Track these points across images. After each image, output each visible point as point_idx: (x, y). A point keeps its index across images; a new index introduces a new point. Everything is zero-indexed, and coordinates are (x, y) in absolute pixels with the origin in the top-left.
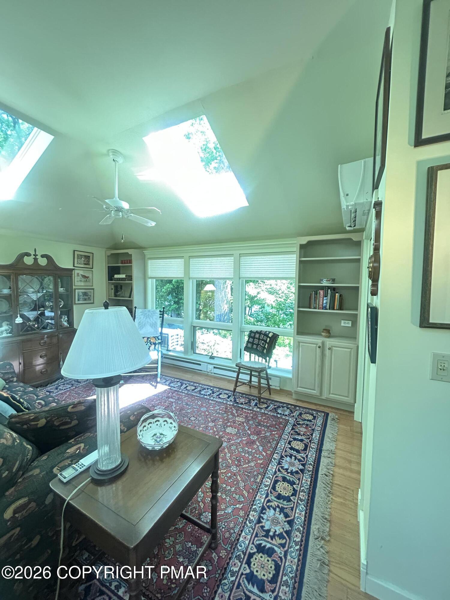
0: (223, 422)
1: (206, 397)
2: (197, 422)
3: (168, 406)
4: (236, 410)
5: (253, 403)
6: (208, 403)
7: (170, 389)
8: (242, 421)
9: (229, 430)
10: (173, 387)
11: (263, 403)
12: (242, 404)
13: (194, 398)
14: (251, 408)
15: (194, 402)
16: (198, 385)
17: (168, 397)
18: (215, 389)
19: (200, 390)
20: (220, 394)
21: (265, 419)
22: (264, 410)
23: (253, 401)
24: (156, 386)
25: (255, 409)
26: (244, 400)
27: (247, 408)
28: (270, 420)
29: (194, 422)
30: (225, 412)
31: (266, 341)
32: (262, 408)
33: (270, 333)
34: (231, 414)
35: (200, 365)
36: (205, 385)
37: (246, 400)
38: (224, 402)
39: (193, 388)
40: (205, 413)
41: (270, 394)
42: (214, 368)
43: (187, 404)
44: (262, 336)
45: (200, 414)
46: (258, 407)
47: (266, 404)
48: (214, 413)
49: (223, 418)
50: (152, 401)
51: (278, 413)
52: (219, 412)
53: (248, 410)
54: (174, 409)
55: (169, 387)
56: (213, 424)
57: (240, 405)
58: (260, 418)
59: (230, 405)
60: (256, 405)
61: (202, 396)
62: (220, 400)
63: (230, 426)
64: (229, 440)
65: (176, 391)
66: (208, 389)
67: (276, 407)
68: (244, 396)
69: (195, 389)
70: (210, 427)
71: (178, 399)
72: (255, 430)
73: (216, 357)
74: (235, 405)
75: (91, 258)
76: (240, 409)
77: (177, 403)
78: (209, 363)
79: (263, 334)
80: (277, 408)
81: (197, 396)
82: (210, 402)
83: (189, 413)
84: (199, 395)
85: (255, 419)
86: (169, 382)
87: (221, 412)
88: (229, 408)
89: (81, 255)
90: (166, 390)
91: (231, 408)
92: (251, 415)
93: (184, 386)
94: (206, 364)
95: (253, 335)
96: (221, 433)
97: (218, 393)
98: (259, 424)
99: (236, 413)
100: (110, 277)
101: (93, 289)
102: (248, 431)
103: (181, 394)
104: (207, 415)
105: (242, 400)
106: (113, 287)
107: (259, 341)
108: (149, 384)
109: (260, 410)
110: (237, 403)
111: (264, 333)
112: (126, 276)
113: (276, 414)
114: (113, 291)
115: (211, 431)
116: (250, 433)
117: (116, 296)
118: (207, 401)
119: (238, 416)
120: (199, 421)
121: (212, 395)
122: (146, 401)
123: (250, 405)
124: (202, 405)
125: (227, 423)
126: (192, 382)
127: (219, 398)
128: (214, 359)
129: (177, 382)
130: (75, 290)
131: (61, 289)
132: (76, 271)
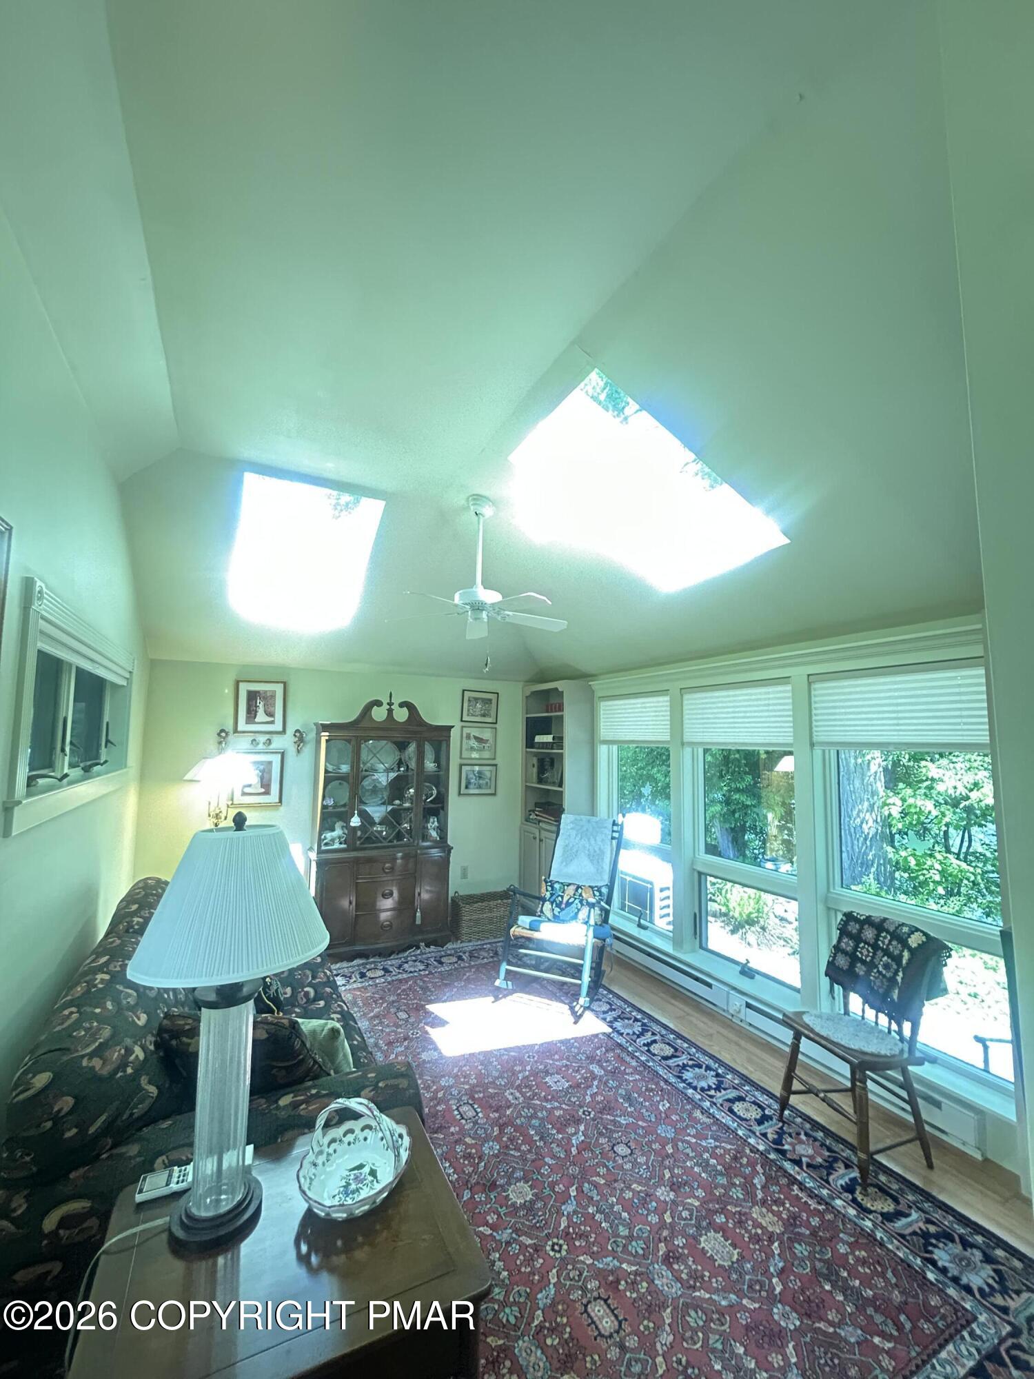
0: (704, 1202)
1: (690, 1091)
2: (628, 1166)
3: (578, 1086)
4: (769, 1178)
5: (841, 1177)
6: (690, 1115)
7: (608, 1036)
8: (770, 1229)
9: (711, 1243)
10: (618, 1032)
11: (884, 1191)
12: (798, 1163)
13: (657, 1084)
14: (825, 1192)
15: (650, 1099)
16: (686, 1045)
17: (591, 1059)
18: (729, 1077)
19: (684, 1066)
20: (740, 1099)
21: (864, 1262)
22: (875, 1224)
23: (847, 1167)
24: (581, 1016)
25: (839, 1202)
26: (810, 1152)
27: (810, 1184)
28: (883, 1275)
29: (620, 1161)
30: (728, 1168)
32: (870, 1212)
33: (913, 933)
34: (744, 1187)
35: (710, 985)
36: (705, 1053)
37: (821, 1156)
38: (740, 1133)
39: (669, 1051)
40: (664, 1147)
41: (930, 1166)
42: (748, 1006)
43: (628, 1098)
44: (885, 938)
45: (649, 1143)
46: (854, 1200)
47: (896, 1200)
48: (691, 1159)
49: (709, 1188)
50: (551, 1057)
51: (934, 1263)
52: (707, 1161)
53: (811, 1195)
54: (588, 1099)
55: (610, 1030)
56: (672, 1195)
57: (788, 1166)
58: (843, 1249)
59: (754, 1150)
60: (849, 1188)
61: (682, 1085)
62: (727, 1120)
63: (721, 1229)
64: (696, 1279)
65: (620, 1045)
66: (708, 1068)
67: (932, 1229)
68: (820, 1135)
69: (673, 1056)
70: (658, 1201)
71: (614, 1073)
72: (803, 1291)
73: (758, 973)
74: (772, 1156)
76: (784, 1181)
77: (606, 1083)
78: (734, 989)
79: (888, 932)
80: (937, 1236)
81: (666, 1081)
82: (698, 1114)
83: (620, 1125)
84: (673, 1080)
85: (823, 1242)
86: (614, 1014)
87: (713, 1161)
88: (745, 1161)
90: (596, 1036)
91: (752, 1164)
92: (815, 1222)
93: (648, 1037)
94: (726, 989)
95: (853, 928)
96: (679, 1241)
97: (732, 1094)
98: (831, 1274)
99: (764, 1187)
100: (530, 743)
101: (496, 765)
102: (775, 1280)
103: (628, 1059)
104: (668, 1156)
105: (805, 1150)
106: (535, 761)
107: (874, 954)
108: (567, 1007)
109: (857, 1216)
110: (783, 1153)
111: (892, 929)
112: (554, 738)
113: (919, 1261)
114: (535, 770)
115: (654, 1219)
116: (778, 1290)
117: (540, 781)
118: (689, 1107)
119: (763, 1202)
120: (635, 1164)
121: (712, 1092)
122: (538, 1052)
123: (827, 1182)
124: (667, 1117)
125: (716, 1212)
126: (673, 1032)
127: (731, 1111)
128: (752, 977)
129: (636, 1020)
130: (461, 766)
131: (430, 765)
132: (466, 731)
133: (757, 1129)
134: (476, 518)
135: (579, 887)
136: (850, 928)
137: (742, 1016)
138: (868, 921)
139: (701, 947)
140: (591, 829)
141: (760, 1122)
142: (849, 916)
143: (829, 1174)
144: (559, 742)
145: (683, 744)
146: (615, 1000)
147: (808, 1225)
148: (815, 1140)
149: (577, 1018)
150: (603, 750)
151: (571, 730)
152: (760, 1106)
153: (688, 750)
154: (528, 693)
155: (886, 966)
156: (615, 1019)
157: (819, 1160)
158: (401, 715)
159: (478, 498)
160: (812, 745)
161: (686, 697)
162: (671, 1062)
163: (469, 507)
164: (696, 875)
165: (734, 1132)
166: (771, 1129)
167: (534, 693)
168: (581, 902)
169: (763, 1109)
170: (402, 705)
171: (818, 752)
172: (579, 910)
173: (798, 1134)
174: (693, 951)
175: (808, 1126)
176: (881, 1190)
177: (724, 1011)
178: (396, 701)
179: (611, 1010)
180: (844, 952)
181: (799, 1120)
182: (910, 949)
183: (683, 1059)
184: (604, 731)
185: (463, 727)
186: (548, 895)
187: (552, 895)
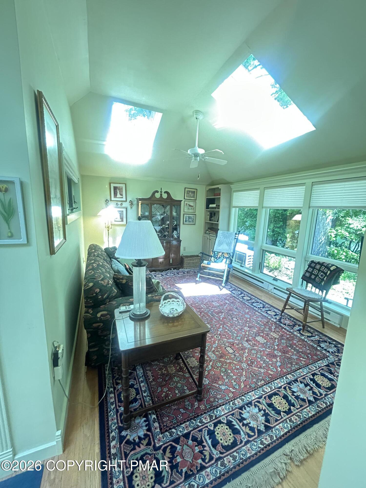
0: (257, 331)
1: (255, 308)
2: (237, 323)
3: (222, 305)
4: (276, 327)
5: (297, 328)
6: (254, 313)
7: (231, 294)
8: (275, 337)
9: (259, 338)
10: (234, 293)
11: (309, 331)
12: (285, 324)
13: (245, 306)
14: (292, 331)
15: (243, 309)
16: (254, 297)
17: (226, 299)
18: (267, 305)
19: (253, 302)
20: (269, 310)
21: (300, 345)
22: (305, 338)
23: (299, 326)
24: (222, 289)
25: (295, 333)
26: (289, 322)
27: (288, 329)
28: (305, 347)
29: (234, 321)
30: (265, 325)
31: (326, 274)
32: (304, 335)
33: (332, 266)
34: (269, 328)
35: (263, 283)
36: (260, 300)
37: (291, 323)
38: (269, 317)
39: (249, 299)
40: (247, 319)
41: (324, 327)
42: (275, 288)
43: (237, 308)
44: (323, 268)
45: (243, 318)
46: (300, 333)
47: (312, 333)
48: (254, 322)
49: (259, 328)
50: (214, 298)
51: (320, 346)
52: (259, 323)
53: (288, 331)
54: (225, 308)
55: (231, 293)
56: (249, 329)
57: (282, 325)
58: (295, 342)
59: (272, 321)
60: (299, 330)
61: (252, 306)
62: (266, 315)
63: (263, 336)
64: (255, 345)
65: (234, 296)
66: (260, 303)
67: (321, 340)
68: (292, 319)
69: (250, 300)
70: (245, 330)
71: (232, 303)
72: (283, 349)
73: (279, 280)
74: (278, 323)
75: (196, 192)
76: (281, 328)
77: (230, 305)
78: (271, 284)
79: (324, 266)
80: (322, 341)
81: (248, 305)
82: (257, 313)
83: (235, 314)
84: (250, 305)
85: (290, 340)
86: (232, 289)
87: (260, 323)
88: (270, 323)
89: (189, 191)
90: (227, 294)
91: (272, 324)
92: (288, 336)
93: (243, 295)
94: (268, 284)
95: (313, 265)
96: (250, 338)
97: (268, 309)
98: (291, 346)
99: (274, 329)
100: (207, 207)
101: (195, 215)
102: (275, 346)
103: (236, 300)
104: (248, 321)
105: (287, 322)
106: (209, 213)
107: (318, 272)
108: (218, 287)
109: (300, 336)
110: (281, 322)
111: (326, 265)
112: (216, 206)
113: (316, 346)
114: (209, 217)
115: (244, 333)
116: (276, 348)
117: (210, 220)
118: (254, 311)
119: (274, 332)
120: (238, 322)
121: (261, 309)
122: (210, 297)
123: (293, 329)
124: (248, 313)
125: (261, 333)
126: (250, 294)
127: (267, 313)
128: (277, 281)
129: (239, 291)
130: (184, 214)
131: (174, 214)
132: (186, 202)
133: (274, 317)
134: (196, 120)
135: (223, 253)
136: (312, 265)
137: (272, 291)
138: (319, 263)
139: (261, 272)
140: (228, 235)
141: (275, 315)
142: (312, 262)
143: (293, 327)
144: (218, 207)
145: (263, 207)
146: (233, 286)
147: (286, 336)
148: (291, 320)
149: (221, 290)
150: (233, 210)
151: (223, 203)
152: (275, 312)
153: (264, 210)
154: (208, 190)
155: (322, 276)
156: (233, 290)
157: (291, 324)
158: (165, 196)
159: (197, 112)
160: (309, 207)
161: (266, 191)
162: (249, 301)
163: (194, 116)
164: (262, 251)
165: (267, 317)
166: (278, 318)
167: (210, 189)
168: (224, 257)
169: (276, 313)
170: (165, 192)
171: (311, 210)
172: (223, 260)
173: (286, 319)
174: (258, 273)
175: (289, 317)
176: (308, 331)
177: (266, 290)
178: (163, 191)
179: (231, 288)
180: (309, 272)
181: (286, 316)
182: (331, 271)
183: (253, 301)
184: (234, 203)
185: (185, 201)
186: (213, 255)
187: (214, 255)
